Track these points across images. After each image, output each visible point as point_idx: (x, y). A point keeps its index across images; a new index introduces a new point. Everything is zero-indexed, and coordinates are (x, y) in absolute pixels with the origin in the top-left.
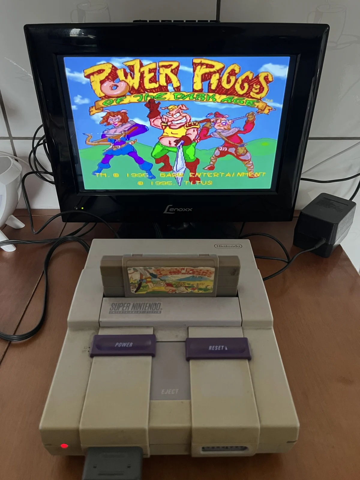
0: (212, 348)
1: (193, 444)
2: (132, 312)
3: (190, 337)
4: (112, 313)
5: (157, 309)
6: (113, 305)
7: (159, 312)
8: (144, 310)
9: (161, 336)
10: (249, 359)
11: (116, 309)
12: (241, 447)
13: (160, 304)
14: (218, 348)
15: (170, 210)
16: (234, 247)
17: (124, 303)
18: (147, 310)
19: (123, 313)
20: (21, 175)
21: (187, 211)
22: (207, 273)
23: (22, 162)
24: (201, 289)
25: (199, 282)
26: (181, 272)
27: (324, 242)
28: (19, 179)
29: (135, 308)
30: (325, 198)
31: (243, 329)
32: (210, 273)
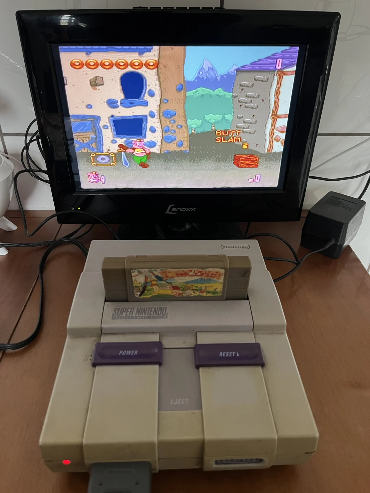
0: (222, 355)
1: (206, 458)
2: (136, 317)
3: (199, 342)
4: (115, 319)
5: (163, 314)
6: (116, 310)
7: (165, 317)
8: (149, 315)
9: (167, 343)
10: (263, 365)
11: (119, 314)
12: (257, 459)
13: (166, 308)
14: (229, 354)
15: (172, 210)
16: (242, 248)
17: (127, 308)
18: (152, 315)
19: (126, 318)
20: (13, 173)
21: (190, 210)
22: (215, 275)
23: (14, 160)
24: (209, 292)
25: (207, 285)
26: (188, 274)
27: (333, 242)
28: (11, 178)
29: (140, 313)
30: (333, 197)
31: (254, 334)
32: (220, 275)
